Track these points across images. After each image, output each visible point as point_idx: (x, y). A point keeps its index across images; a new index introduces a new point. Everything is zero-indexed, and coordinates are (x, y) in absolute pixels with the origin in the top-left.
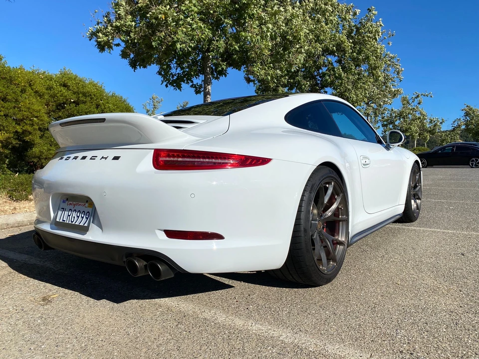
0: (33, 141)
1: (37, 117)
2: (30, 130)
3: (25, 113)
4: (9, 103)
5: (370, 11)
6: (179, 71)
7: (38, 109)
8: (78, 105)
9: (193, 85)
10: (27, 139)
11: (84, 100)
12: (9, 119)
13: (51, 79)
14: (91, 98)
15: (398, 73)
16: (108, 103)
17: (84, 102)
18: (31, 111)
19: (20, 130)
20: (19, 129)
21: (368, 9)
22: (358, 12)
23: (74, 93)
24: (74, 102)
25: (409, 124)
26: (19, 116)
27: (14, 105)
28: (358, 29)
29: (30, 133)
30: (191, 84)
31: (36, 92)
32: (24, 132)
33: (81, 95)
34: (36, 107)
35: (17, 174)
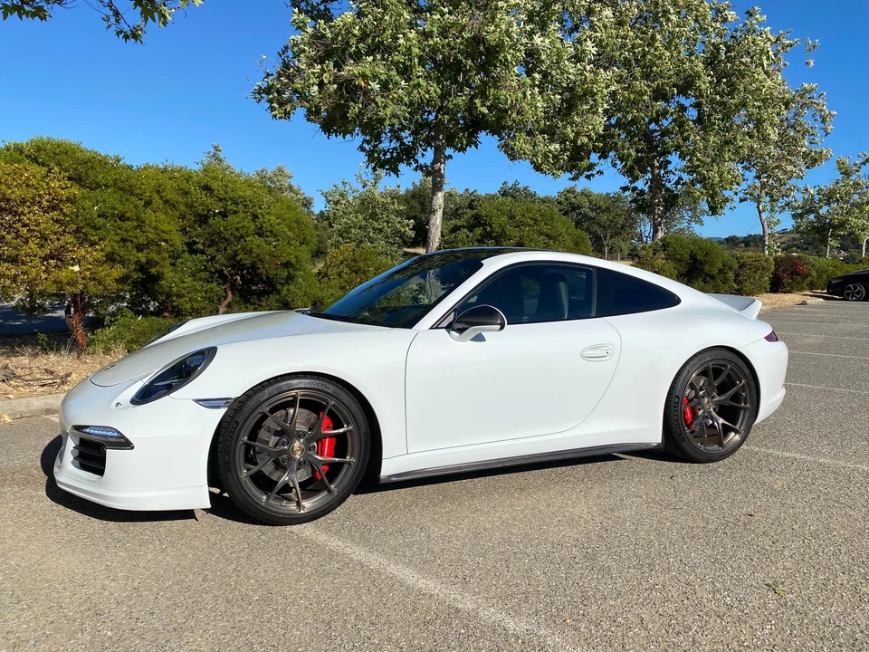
0: (163, 274)
1: (166, 241)
2: (156, 259)
3: (151, 236)
4: (129, 223)
5: (751, 15)
6: (395, 144)
7: (168, 229)
8: (227, 216)
9: (417, 167)
10: (153, 271)
11: (235, 209)
12: (129, 244)
13: (188, 178)
14: (245, 206)
15: (824, 121)
16: (269, 213)
17: (235, 212)
18: (159, 232)
19: (143, 260)
20: (142, 257)
21: (747, 13)
22: (729, 17)
23: (221, 200)
24: (219, 213)
25: (847, 213)
26: (142, 240)
27: (135, 224)
28: (729, 49)
29: (157, 263)
30: (414, 165)
31: (166, 202)
32: (150, 262)
33: (229, 203)
34: (165, 227)
35: (140, 318)
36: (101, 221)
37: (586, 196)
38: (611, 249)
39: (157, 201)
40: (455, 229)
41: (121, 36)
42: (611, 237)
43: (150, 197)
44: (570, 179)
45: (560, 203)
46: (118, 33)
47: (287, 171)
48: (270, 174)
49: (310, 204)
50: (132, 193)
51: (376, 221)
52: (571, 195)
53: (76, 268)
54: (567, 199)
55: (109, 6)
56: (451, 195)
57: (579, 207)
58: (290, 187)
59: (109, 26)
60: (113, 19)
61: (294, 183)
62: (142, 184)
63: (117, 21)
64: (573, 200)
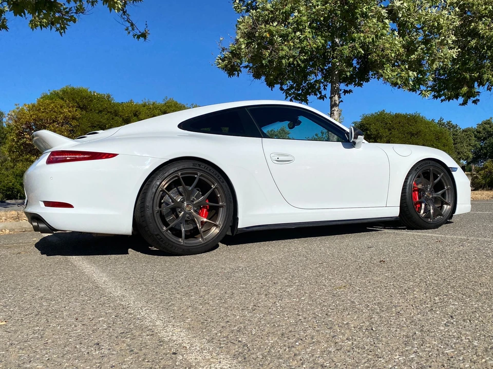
41: (136, 37)
46: (134, 36)
55: (127, 21)
59: (129, 33)
60: (130, 28)
63: (133, 29)
64: (489, 129)
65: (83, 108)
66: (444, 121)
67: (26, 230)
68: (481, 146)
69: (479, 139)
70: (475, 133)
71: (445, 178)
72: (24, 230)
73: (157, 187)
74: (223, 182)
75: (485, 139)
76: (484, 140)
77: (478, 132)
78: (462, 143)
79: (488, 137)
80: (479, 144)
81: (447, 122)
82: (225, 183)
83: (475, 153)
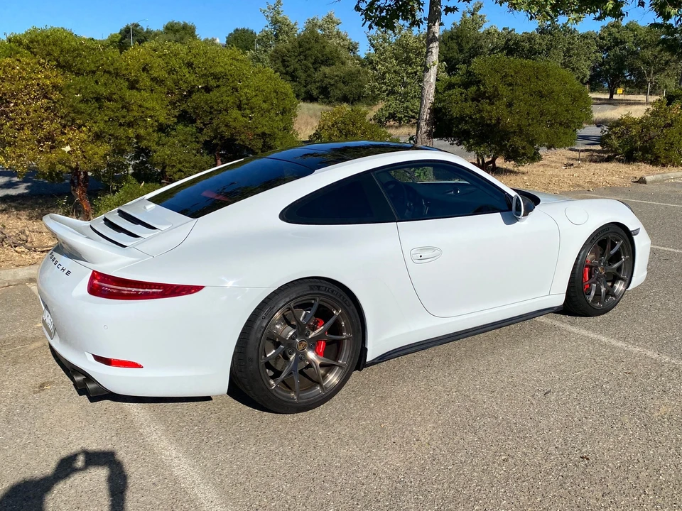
1: (151, 117)
2: (143, 134)
7: (152, 106)
11: (215, 84)
13: (176, 55)
17: (218, 87)
18: (143, 109)
23: (202, 76)
24: (202, 88)
26: (130, 118)
29: (145, 138)
31: (154, 79)
33: (210, 78)
35: (142, 184)
36: (82, 106)
37: (631, 30)
38: (655, 85)
39: (145, 81)
40: (451, 86)
42: (655, 73)
43: (136, 76)
44: (595, 19)
45: (602, 38)
47: (335, 18)
48: (320, 22)
49: (356, 49)
50: (117, 75)
51: (410, 66)
52: (614, 30)
53: (68, 149)
54: (610, 34)
56: (489, 33)
57: (623, 42)
58: (338, 33)
61: (341, 29)
62: (128, 65)
64: (617, 35)
65: (64, 67)
66: (558, 23)
67: (11, 283)
68: (603, 58)
69: (601, 48)
70: (598, 38)
71: (625, 248)
72: (7, 285)
73: (262, 330)
74: (349, 306)
75: (609, 49)
76: (607, 50)
77: (601, 38)
78: (578, 55)
79: (614, 47)
80: (602, 56)
81: (563, 24)
82: (353, 306)
83: (594, 69)
